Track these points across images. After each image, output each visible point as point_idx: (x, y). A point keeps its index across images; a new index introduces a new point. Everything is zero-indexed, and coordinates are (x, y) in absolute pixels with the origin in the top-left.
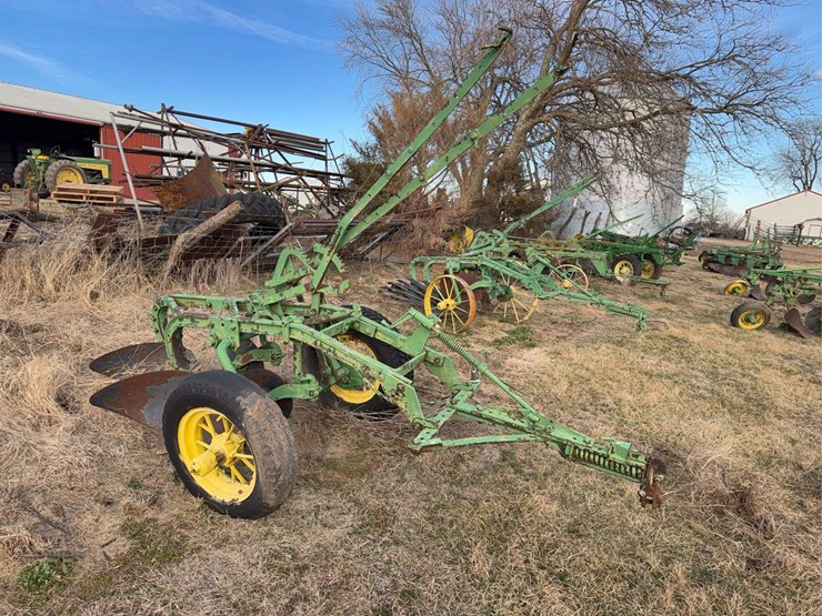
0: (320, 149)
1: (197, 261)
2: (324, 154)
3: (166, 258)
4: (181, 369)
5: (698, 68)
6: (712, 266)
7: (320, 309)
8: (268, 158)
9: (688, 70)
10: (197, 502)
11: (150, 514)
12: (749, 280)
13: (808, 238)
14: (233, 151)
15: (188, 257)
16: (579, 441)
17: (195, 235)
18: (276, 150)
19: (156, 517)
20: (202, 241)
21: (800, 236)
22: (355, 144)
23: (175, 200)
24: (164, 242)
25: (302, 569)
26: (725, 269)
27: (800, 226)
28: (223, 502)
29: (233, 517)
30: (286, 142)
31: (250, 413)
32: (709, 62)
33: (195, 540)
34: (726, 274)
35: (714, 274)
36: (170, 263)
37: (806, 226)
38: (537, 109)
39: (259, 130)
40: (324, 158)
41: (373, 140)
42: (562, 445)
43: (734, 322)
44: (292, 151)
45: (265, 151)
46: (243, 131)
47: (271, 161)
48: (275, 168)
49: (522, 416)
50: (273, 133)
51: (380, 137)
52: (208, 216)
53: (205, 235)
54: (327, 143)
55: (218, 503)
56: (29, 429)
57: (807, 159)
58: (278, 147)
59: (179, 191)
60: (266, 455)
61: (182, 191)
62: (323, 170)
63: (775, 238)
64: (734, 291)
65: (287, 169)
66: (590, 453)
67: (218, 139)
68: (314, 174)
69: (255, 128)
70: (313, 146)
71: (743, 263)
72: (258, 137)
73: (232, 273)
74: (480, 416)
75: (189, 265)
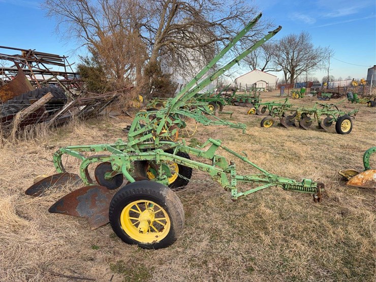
0: (61, 61)
1: (27, 127)
2: (63, 63)
3: (12, 127)
4: (91, 185)
5: (224, 21)
6: (235, 103)
7: (159, 144)
8: (37, 66)
9: (220, 22)
10: (136, 247)
11: (118, 259)
12: (255, 108)
13: (259, 88)
14: (17, 64)
15: (22, 125)
16: (290, 182)
17: (26, 112)
18: (39, 63)
19: (121, 259)
20: (30, 115)
21: (256, 88)
22: (81, 58)
23: (6, 94)
24: (11, 118)
25: (205, 262)
26: (241, 104)
27: (255, 84)
28: (148, 243)
29: (157, 249)
30: (45, 58)
31: (168, 198)
32: (228, 19)
33: (149, 264)
34: (241, 106)
35: (237, 107)
36: (14, 130)
37: (257, 83)
38: (162, 40)
39: (30, 52)
40: (64, 65)
41: (90, 55)
42: (284, 185)
43: (262, 126)
44: (48, 63)
45: (34, 64)
46: (20, 53)
47: (39, 68)
48: (42, 72)
49: (265, 176)
50: (37, 54)
51: (94, 53)
52: (33, 102)
53: (32, 112)
54: (64, 57)
55: (145, 245)
56: (13, 234)
57: (253, 56)
58: (41, 61)
59: (9, 90)
60: (178, 215)
61: (11, 89)
62: (64, 71)
63: (247, 90)
64: (251, 113)
65: (47, 72)
66: (295, 186)
67: (10, 58)
68: (61, 74)
69: (28, 52)
70: (56, 59)
71: (246, 101)
72: (29, 56)
73: (45, 130)
74: (248, 180)
75: (23, 129)
